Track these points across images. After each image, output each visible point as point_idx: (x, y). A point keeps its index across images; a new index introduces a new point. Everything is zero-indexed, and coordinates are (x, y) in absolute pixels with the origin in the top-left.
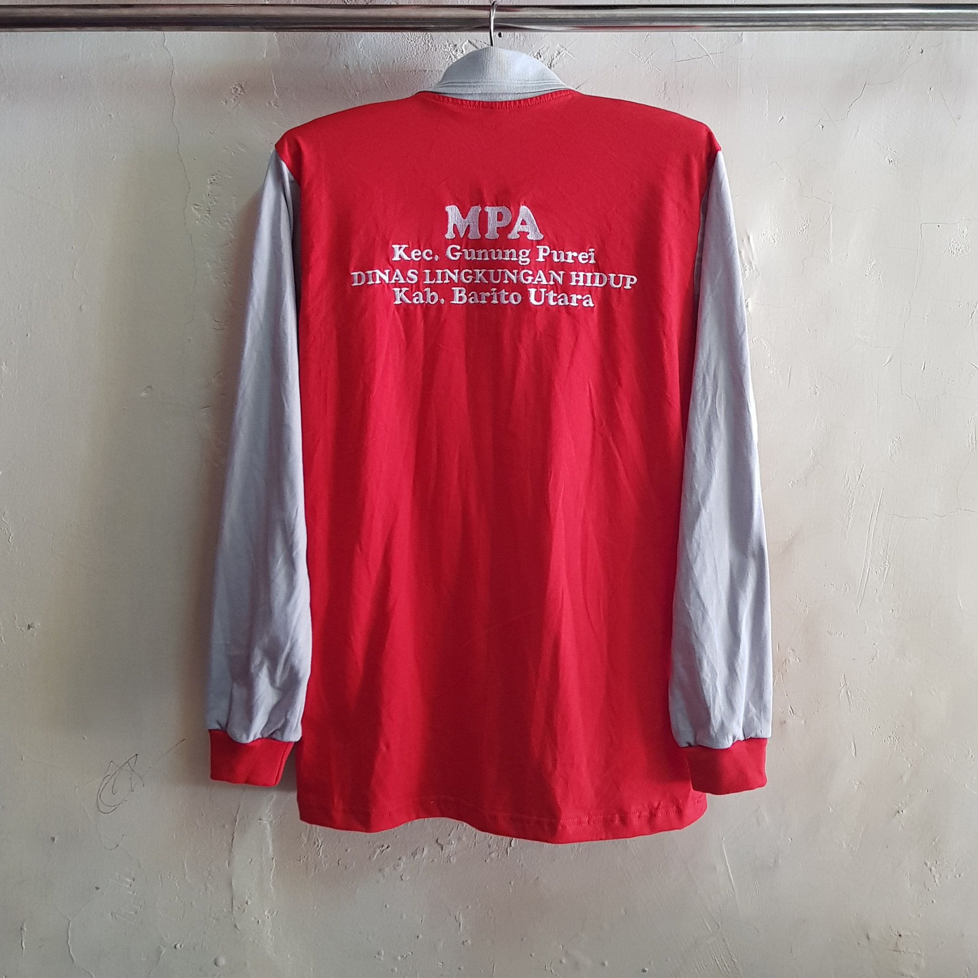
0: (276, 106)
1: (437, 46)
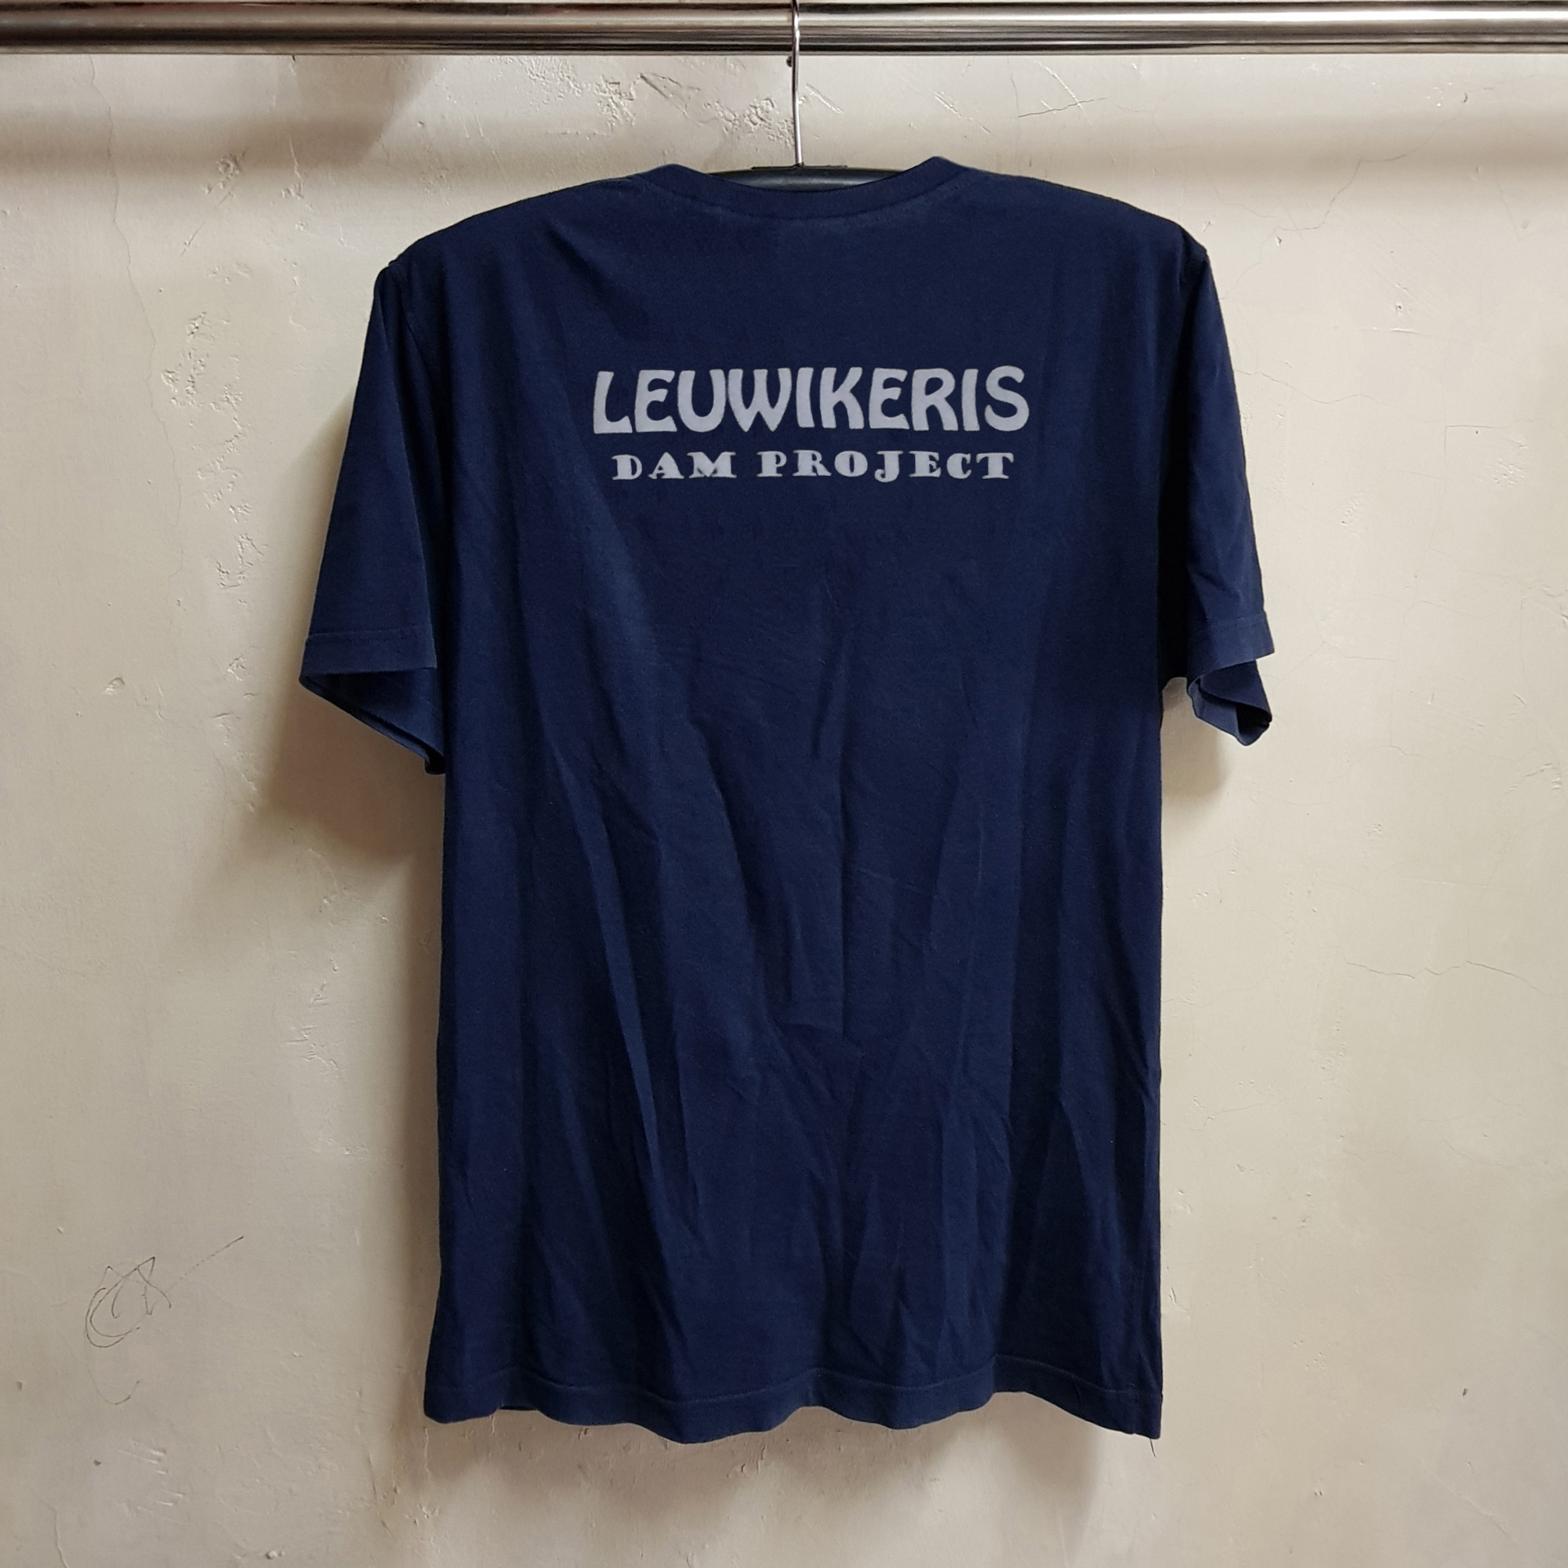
0: (300, 195)
1: (584, 85)
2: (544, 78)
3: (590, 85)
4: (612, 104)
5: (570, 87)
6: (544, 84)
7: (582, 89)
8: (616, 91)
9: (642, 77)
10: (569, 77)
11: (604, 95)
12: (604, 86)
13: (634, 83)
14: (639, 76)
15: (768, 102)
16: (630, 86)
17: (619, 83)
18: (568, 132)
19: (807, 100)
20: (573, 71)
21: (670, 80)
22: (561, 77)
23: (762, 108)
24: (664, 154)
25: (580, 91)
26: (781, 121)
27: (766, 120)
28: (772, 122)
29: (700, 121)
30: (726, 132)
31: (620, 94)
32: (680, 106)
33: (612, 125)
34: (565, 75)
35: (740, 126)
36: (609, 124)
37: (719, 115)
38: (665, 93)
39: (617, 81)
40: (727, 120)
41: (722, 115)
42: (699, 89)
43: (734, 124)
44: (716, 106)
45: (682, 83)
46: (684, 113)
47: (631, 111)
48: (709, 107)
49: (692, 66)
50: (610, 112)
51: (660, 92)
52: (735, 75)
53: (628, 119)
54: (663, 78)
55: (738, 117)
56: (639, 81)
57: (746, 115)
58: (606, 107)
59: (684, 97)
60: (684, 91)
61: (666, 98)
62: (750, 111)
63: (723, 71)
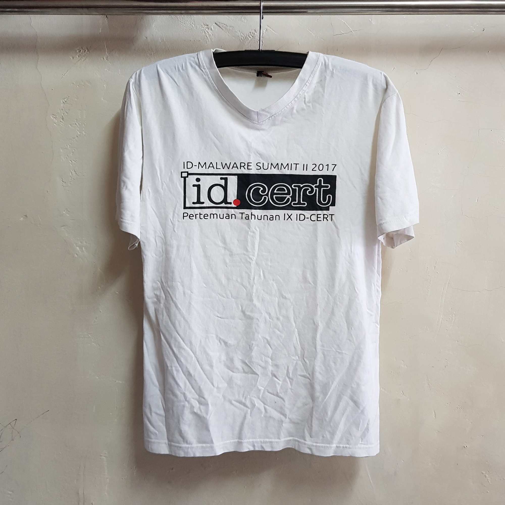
0: (107, 60)
1: (197, 26)
2: (184, 23)
3: (199, 26)
4: (206, 31)
5: (192, 26)
8: (207, 28)
9: (215, 23)
10: (192, 23)
11: (204, 29)
12: (203, 26)
13: (213, 25)
14: (214, 23)
15: (255, 31)
16: (211, 26)
18: (192, 40)
19: (267, 30)
20: (193, 21)
21: (224, 24)
22: (189, 23)
23: (253, 33)
25: (196, 28)
27: (255, 37)
29: (233, 37)
30: (241, 40)
31: (208, 29)
32: (226, 32)
35: (246, 38)
37: (239, 35)
38: (222, 28)
39: (207, 25)
40: (241, 36)
41: (240, 35)
42: (233, 27)
43: (244, 38)
44: (238, 32)
45: (227, 25)
46: (228, 34)
47: (212, 34)
48: (236, 32)
49: (231, 20)
50: (205, 34)
51: (220, 27)
52: (244, 22)
53: (211, 37)
54: (222, 24)
55: (245, 36)
56: (214, 24)
57: (248, 35)
58: (204, 33)
59: (228, 29)
60: (228, 28)
61: (222, 29)
62: (249, 34)
63: (240, 21)
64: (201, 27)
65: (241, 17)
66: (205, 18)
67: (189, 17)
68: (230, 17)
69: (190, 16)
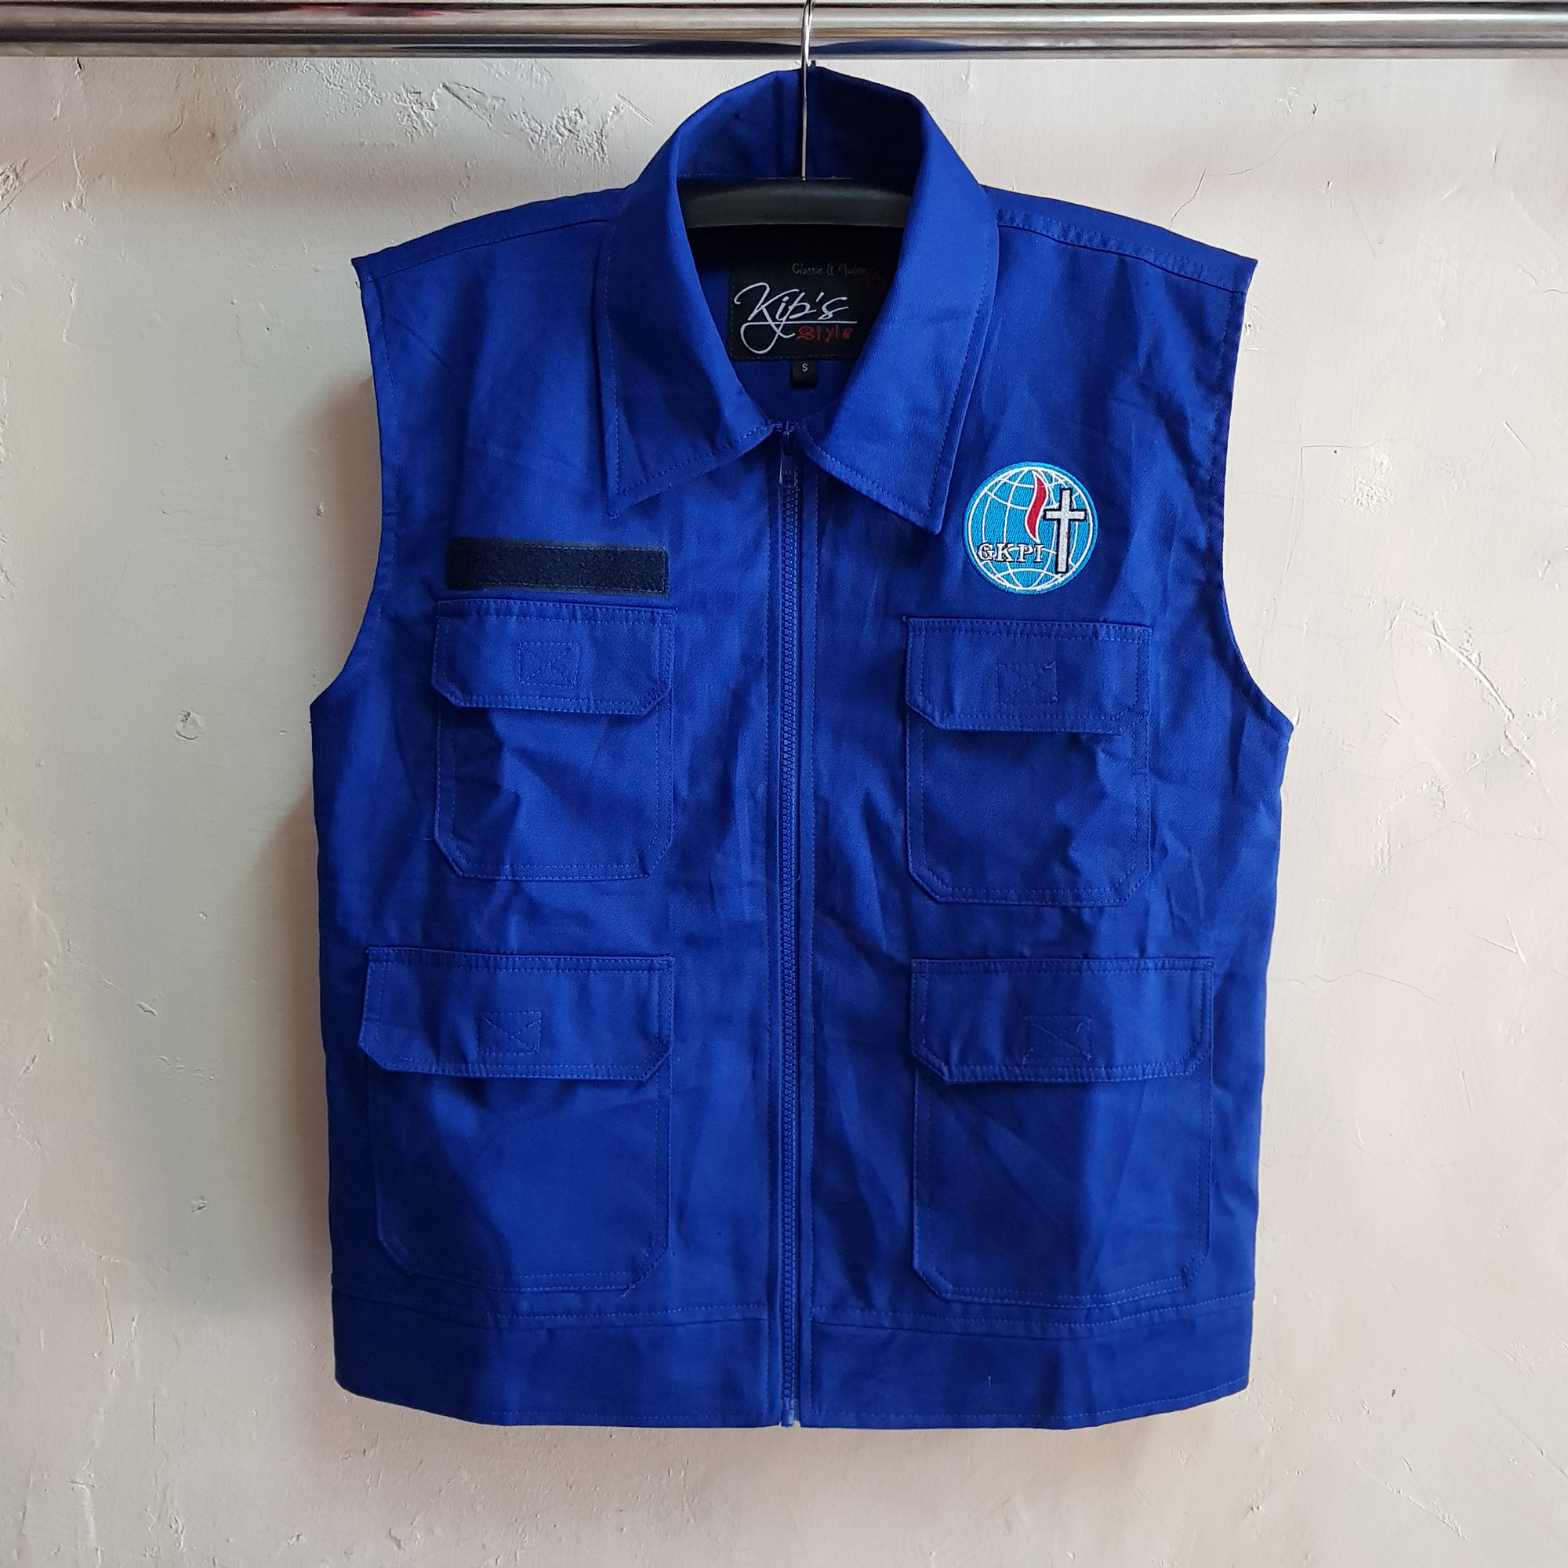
2: (341, 87)
3: (389, 94)
4: (412, 113)
5: (367, 95)
6: (342, 93)
7: (381, 99)
8: (417, 101)
9: (445, 87)
10: (369, 88)
11: (405, 105)
12: (405, 95)
13: (437, 93)
14: (441, 86)
15: (577, 113)
16: (432, 95)
17: (420, 93)
18: (366, 143)
19: (618, 111)
20: (371, 80)
22: (360, 86)
23: (570, 120)
24: (466, 166)
25: (379, 101)
26: (589, 133)
27: (577, 133)
28: (580, 136)
29: (505, 133)
30: (533, 145)
31: (421, 104)
32: (483, 117)
33: (411, 136)
34: (364, 84)
35: (546, 138)
36: (409, 135)
37: (524, 125)
38: (467, 102)
39: (418, 90)
40: (532, 131)
41: (527, 125)
42: (504, 99)
43: (540, 136)
44: (521, 116)
45: (486, 94)
46: (488, 124)
47: (433, 123)
48: (514, 117)
49: (497, 75)
50: (410, 124)
51: (464, 103)
52: (541, 84)
53: (429, 130)
54: (467, 87)
55: (545, 129)
56: (441, 90)
57: (554, 127)
58: (406, 117)
59: (488, 107)
60: (489, 101)
61: (468, 106)
62: (559, 122)
63: (529, 80)
64: (398, 101)
65: (532, 68)
66: (410, 69)
67: (355, 67)
68: (493, 66)
69: (361, 62)
